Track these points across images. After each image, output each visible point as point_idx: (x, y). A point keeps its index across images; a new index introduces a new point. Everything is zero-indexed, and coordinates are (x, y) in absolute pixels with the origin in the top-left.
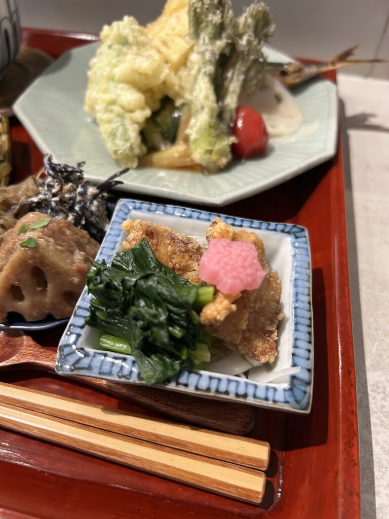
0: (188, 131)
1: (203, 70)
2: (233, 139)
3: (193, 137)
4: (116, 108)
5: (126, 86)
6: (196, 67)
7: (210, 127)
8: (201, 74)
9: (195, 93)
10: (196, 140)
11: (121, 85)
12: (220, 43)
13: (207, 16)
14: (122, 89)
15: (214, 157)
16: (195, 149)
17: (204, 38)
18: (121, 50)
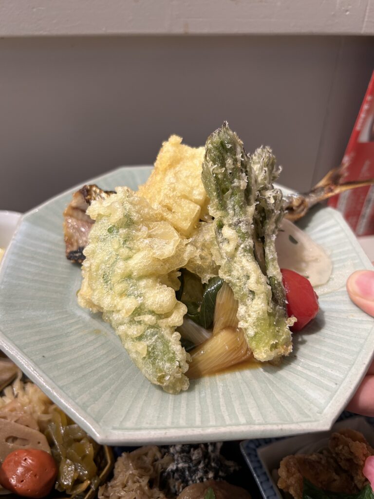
2: (293, 320)
4: (147, 317)
5: (151, 282)
6: (233, 244)
14: (146, 286)
15: (281, 350)
16: (257, 347)
17: (234, 206)
18: (128, 234)
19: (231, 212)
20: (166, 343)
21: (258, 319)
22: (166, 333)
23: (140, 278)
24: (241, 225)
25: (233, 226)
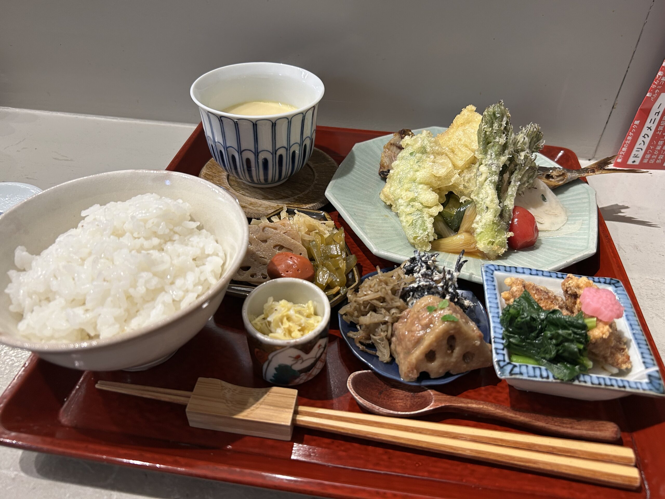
0: (474, 225)
1: (490, 179)
2: (511, 234)
3: (479, 231)
4: (417, 205)
5: (426, 187)
6: (484, 176)
7: (494, 223)
8: (488, 181)
9: (481, 196)
10: (481, 232)
11: (421, 186)
12: (504, 159)
13: (495, 139)
14: (422, 188)
15: (495, 247)
16: (480, 240)
17: (491, 154)
18: (421, 157)
19: (489, 157)
20: (424, 222)
21: (485, 224)
22: (426, 216)
23: (421, 183)
24: (493, 166)
25: (488, 166)
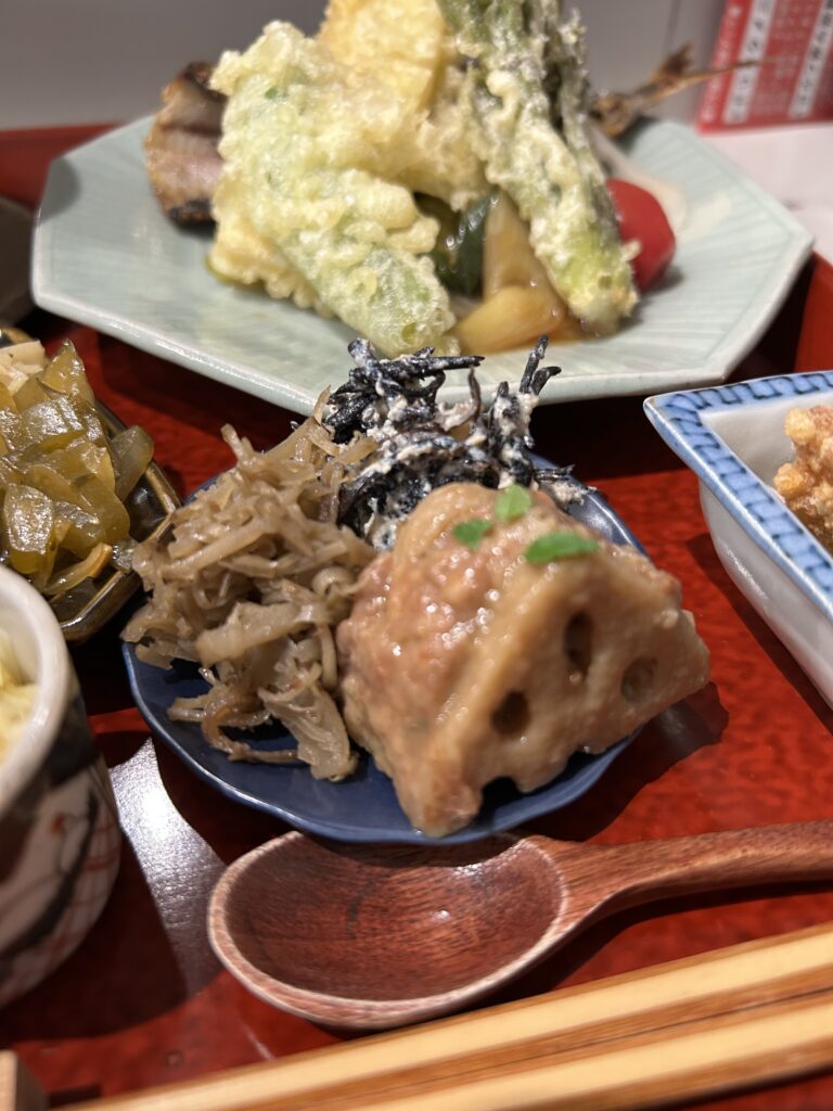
0: (538, 250)
1: (529, 106)
2: (634, 248)
3: (562, 257)
4: (366, 230)
5: (363, 175)
8: (526, 114)
10: (571, 261)
11: (350, 174)
14: (354, 182)
15: (617, 293)
17: (505, 33)
18: (305, 95)
19: (500, 44)
20: (409, 274)
21: (572, 234)
23: (344, 167)
24: (522, 67)
25: (508, 71)
